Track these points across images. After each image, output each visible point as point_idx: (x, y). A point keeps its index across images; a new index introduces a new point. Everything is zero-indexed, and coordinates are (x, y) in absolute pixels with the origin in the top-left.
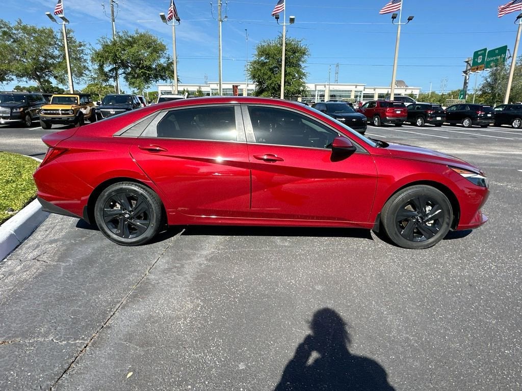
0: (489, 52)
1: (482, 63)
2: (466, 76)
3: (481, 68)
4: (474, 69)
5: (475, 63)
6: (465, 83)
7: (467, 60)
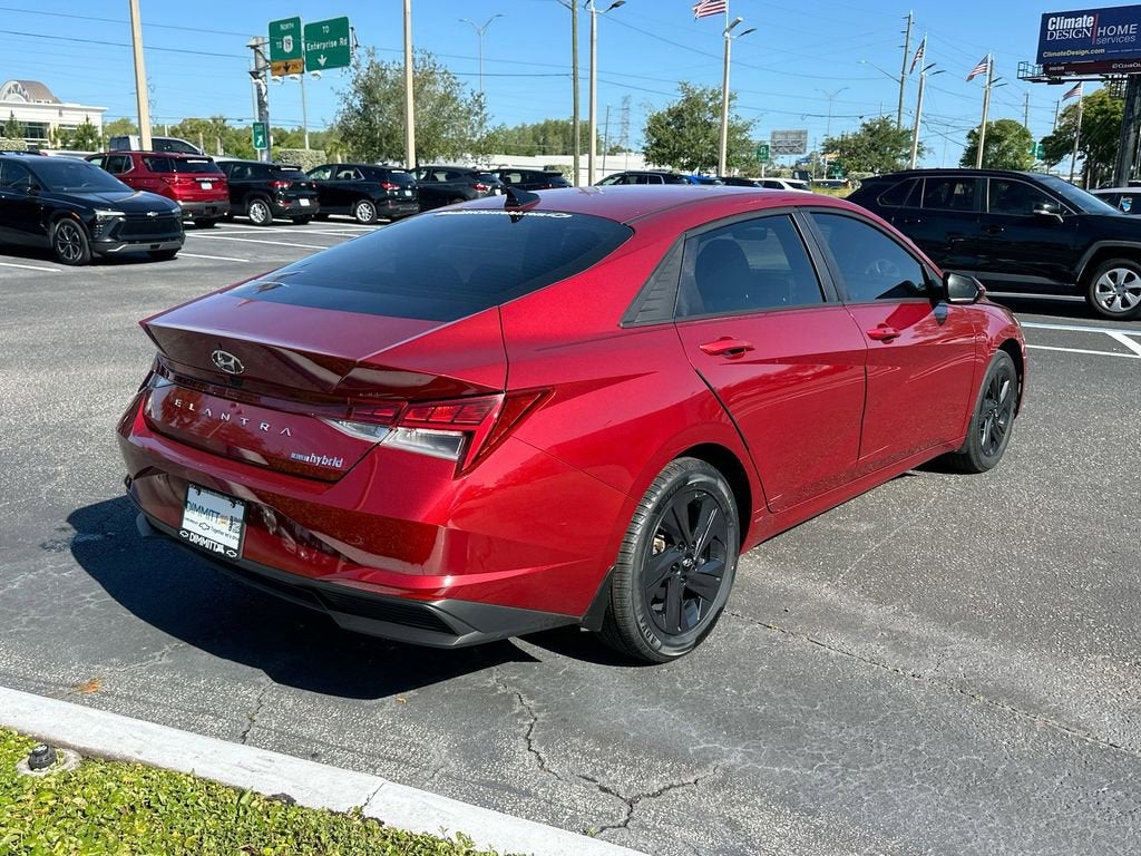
0: (306, 26)
1: (296, 52)
2: (259, 86)
3: (295, 66)
4: (279, 68)
5: (277, 53)
6: (262, 105)
7: (253, 43)
